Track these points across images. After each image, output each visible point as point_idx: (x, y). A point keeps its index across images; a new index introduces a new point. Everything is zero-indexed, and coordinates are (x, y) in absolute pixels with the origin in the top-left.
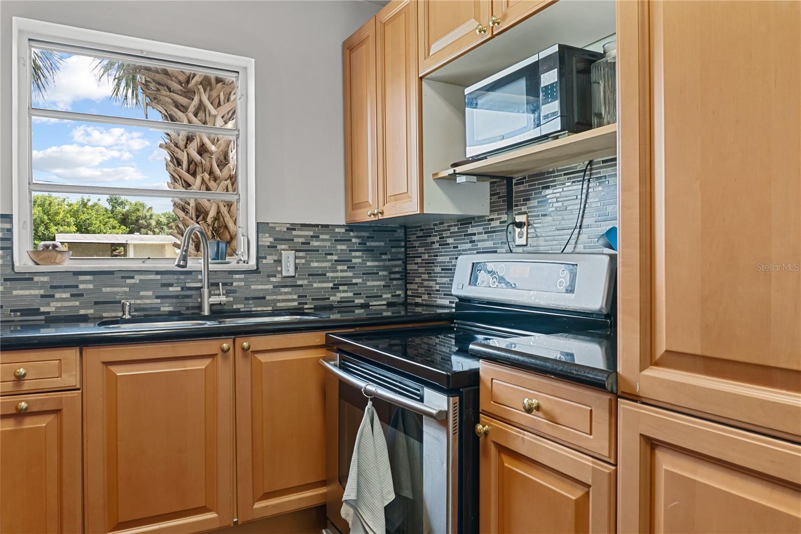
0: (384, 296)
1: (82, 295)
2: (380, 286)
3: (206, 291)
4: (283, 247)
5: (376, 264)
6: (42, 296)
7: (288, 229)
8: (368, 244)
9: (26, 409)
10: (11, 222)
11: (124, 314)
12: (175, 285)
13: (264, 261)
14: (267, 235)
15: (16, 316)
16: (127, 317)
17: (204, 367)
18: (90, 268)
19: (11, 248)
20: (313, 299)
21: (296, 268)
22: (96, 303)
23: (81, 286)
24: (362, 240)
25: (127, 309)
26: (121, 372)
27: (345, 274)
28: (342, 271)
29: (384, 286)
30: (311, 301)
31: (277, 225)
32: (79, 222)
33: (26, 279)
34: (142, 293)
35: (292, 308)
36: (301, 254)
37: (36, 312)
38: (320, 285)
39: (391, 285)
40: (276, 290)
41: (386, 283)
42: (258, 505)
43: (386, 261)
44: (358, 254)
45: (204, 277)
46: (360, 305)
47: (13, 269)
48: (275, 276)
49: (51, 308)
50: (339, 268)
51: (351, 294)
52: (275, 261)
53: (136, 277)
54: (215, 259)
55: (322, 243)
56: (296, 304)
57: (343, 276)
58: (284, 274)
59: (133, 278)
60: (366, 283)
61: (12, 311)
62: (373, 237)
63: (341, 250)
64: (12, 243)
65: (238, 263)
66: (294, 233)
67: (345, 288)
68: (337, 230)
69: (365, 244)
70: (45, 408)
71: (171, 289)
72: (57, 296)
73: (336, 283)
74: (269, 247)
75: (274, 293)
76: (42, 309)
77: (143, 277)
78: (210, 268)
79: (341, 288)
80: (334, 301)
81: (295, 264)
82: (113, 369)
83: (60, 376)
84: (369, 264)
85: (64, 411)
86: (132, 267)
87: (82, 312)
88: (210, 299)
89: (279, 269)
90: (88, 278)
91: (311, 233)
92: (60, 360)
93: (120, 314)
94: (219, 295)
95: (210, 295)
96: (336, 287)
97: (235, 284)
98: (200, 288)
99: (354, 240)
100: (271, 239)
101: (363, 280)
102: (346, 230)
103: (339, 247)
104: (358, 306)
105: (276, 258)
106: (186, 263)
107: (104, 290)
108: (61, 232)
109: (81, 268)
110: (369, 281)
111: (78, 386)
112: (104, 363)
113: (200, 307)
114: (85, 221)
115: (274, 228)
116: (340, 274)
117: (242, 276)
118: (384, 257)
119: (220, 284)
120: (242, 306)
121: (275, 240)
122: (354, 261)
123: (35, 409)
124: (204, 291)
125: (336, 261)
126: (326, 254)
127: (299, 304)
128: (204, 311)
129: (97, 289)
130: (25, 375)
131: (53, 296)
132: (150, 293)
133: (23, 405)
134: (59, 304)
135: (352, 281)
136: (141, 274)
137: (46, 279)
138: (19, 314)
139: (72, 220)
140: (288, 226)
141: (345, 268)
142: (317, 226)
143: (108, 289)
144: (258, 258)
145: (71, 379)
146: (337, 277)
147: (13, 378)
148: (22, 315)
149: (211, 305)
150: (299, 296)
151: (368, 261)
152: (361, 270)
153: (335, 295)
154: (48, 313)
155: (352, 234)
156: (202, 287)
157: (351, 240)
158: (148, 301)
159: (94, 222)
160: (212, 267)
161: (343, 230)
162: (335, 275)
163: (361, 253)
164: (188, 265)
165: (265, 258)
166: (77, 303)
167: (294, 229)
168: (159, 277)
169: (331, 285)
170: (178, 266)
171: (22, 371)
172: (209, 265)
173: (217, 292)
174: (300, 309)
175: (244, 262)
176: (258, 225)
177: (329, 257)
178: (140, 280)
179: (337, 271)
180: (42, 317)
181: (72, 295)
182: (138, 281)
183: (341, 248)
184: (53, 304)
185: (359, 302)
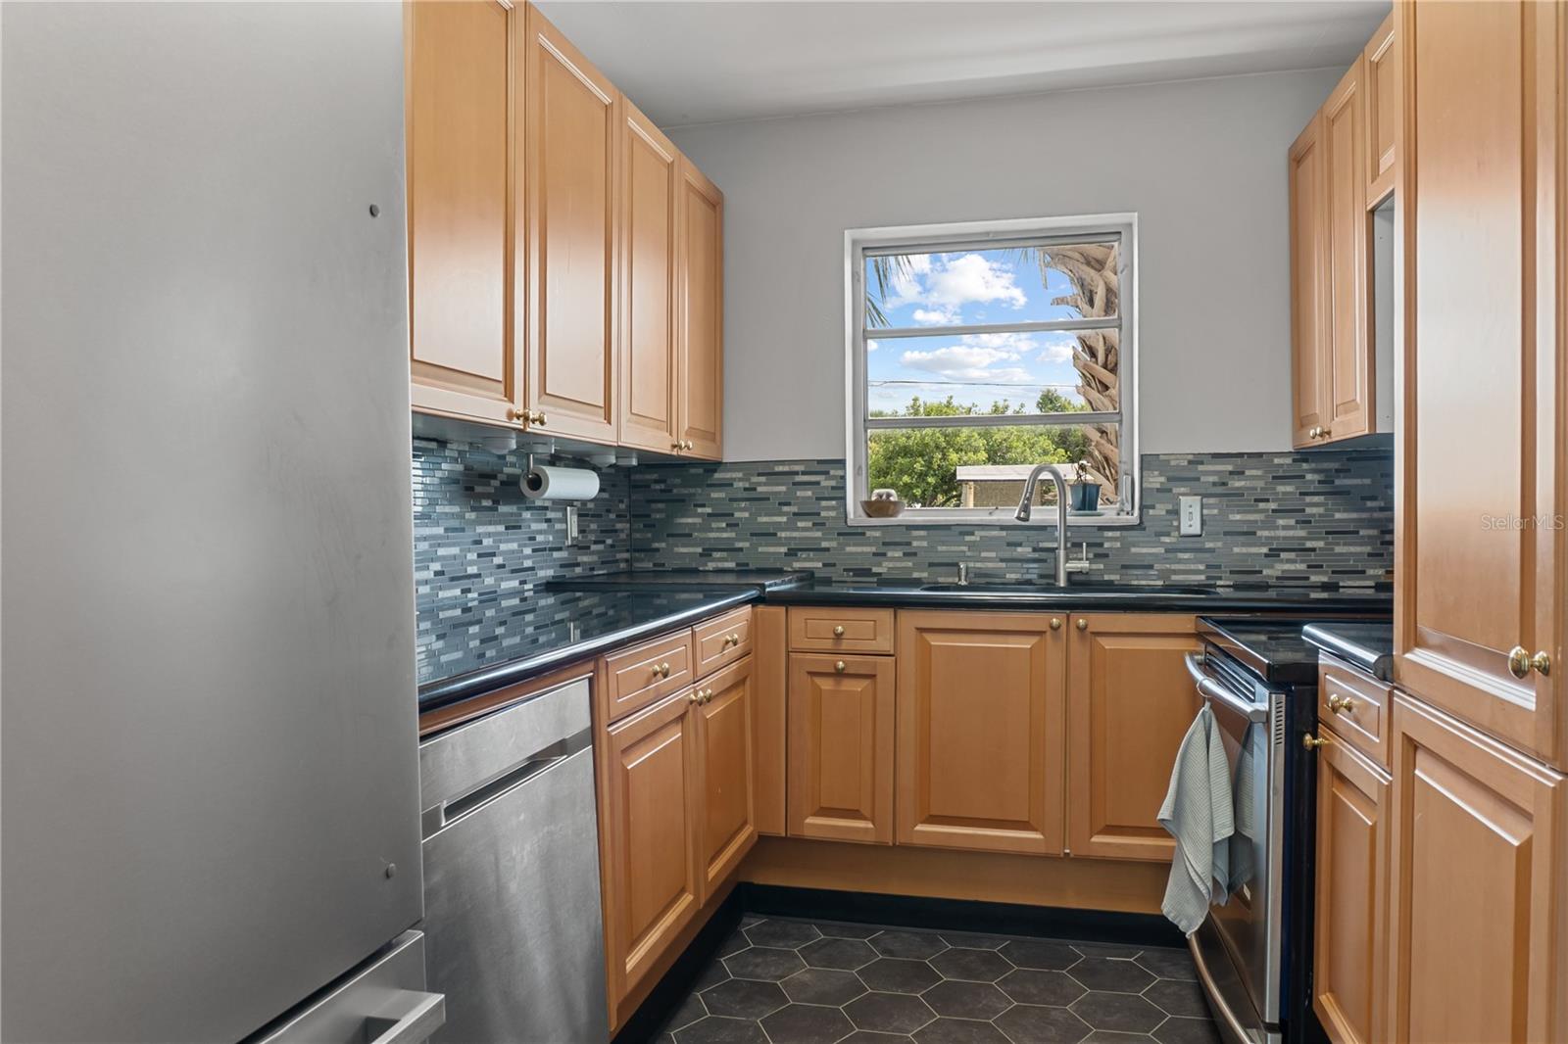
0: (1371, 572)
1: (915, 554)
2: (1361, 553)
3: (1062, 553)
4: (1182, 490)
5: (1354, 515)
6: (875, 554)
7: (1190, 462)
8: (1337, 482)
9: (843, 669)
10: (844, 468)
11: (960, 580)
12: (1024, 544)
13: (1151, 512)
14: (1156, 473)
15: (848, 576)
16: (963, 583)
17: (1029, 647)
18: (924, 521)
19: (844, 498)
20: (1231, 572)
21: (1203, 523)
22: (931, 565)
23: (915, 544)
24: (1326, 477)
25: (963, 573)
26: (936, 641)
27: (1291, 533)
28: (1285, 528)
29: (1369, 555)
30: (1228, 575)
31: (1173, 457)
32: (993, 446)
33: (857, 533)
34: (983, 554)
35: (1196, 583)
36: (1212, 501)
37: (867, 572)
38: (1244, 550)
39: (1385, 553)
40: (1170, 555)
41: (1373, 549)
42: (1096, 839)
43: (1375, 511)
44: (1316, 499)
45: (1060, 534)
46: (1319, 584)
47: (846, 522)
48: (1168, 534)
49: (882, 569)
50: (1281, 522)
51: (1302, 567)
52: (1168, 512)
53: (976, 533)
54: (1079, 509)
55: (1248, 482)
56: (1203, 577)
57: (1287, 535)
58: (1185, 530)
59: (972, 534)
60: (1333, 549)
61: (845, 570)
62: (1349, 470)
63: (1284, 493)
64: (845, 492)
65: (1119, 514)
66: (1201, 468)
67: (1292, 555)
68: (1276, 461)
69: (1333, 482)
70: (862, 671)
71: (1019, 549)
72: (890, 554)
73: (1274, 547)
74: (1158, 490)
75: (1166, 560)
76: (875, 570)
77: (983, 533)
78: (1068, 521)
79: (1283, 555)
80: (1268, 576)
81: (1202, 515)
82: (929, 637)
83: (875, 639)
84: (1338, 516)
85: (878, 677)
86: (971, 520)
87: (916, 575)
88: (1067, 565)
89: (1175, 523)
90: (922, 533)
91: (1230, 468)
92: (874, 621)
93: (957, 580)
94: (1082, 559)
95: (1067, 560)
96: (1274, 554)
97: (1106, 545)
98: (1053, 550)
99: (1309, 477)
100: (1162, 479)
101: (1326, 544)
102: (1294, 461)
103: (1281, 489)
104: (1318, 587)
105: (1170, 507)
106: (1029, 516)
107: (940, 548)
108: (965, 464)
109: (914, 521)
110: (1338, 544)
111: (892, 652)
112: (918, 629)
113: (1055, 577)
114: (1001, 443)
115: (1169, 461)
116: (1282, 533)
117: (1117, 534)
118: (1369, 504)
119: (1084, 544)
120: (1118, 577)
121: (1169, 479)
122: (1309, 510)
123: (851, 671)
124: (1059, 555)
125: (1274, 511)
126: (1256, 500)
127: (1208, 578)
128: (1059, 581)
129: (931, 548)
130: (842, 634)
131: (884, 555)
132: (993, 555)
133: (841, 664)
134: (891, 565)
135: (1304, 544)
136: (983, 530)
137: (877, 534)
138: (851, 574)
139: (981, 443)
140: (1191, 457)
141: (1292, 522)
142: (1240, 455)
143: (944, 548)
144: (1141, 509)
145: (884, 644)
146: (1278, 538)
147: (833, 636)
148: (854, 575)
149: (1070, 574)
150: (1208, 567)
151: (1339, 511)
152: (1324, 527)
153: (1272, 567)
154: (880, 574)
155: (1305, 466)
156: (1057, 549)
157: (1304, 477)
158: (990, 565)
159: (1015, 444)
160: (1072, 520)
161: (1289, 461)
162: (1272, 533)
163: (1322, 498)
164: (1031, 517)
165: (1153, 507)
166: (910, 564)
167: (1202, 463)
168: (1004, 533)
169: (1265, 550)
170: (1018, 518)
171: (840, 629)
172: (1068, 518)
173: (1079, 556)
174: (1210, 586)
175: (1128, 513)
176: (1142, 457)
177: (1262, 505)
178: (981, 537)
179: (1277, 528)
180: (875, 579)
181: (905, 554)
182: (978, 539)
183: (1284, 490)
184: (885, 564)
185: (1317, 580)
